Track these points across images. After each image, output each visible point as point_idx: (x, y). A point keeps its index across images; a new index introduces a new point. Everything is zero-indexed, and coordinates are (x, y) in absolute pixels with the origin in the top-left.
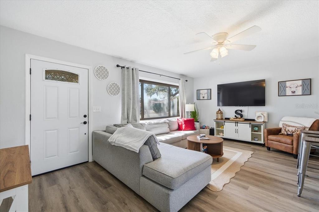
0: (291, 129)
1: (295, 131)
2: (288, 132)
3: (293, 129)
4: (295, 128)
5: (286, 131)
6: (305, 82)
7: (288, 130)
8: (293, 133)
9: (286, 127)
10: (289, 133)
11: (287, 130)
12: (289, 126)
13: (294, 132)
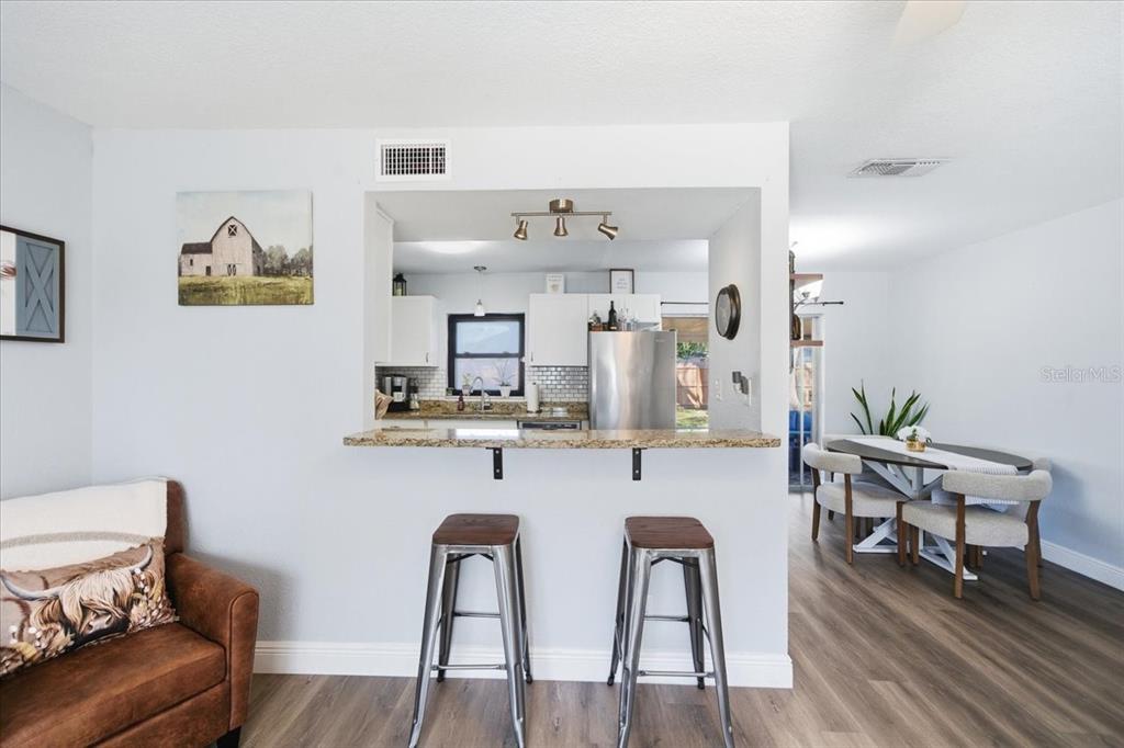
0: (99, 589)
1: (137, 590)
2: (91, 616)
3: (121, 580)
4: (126, 571)
5: (68, 625)
6: (33, 249)
7: (85, 609)
8: (127, 609)
9: (48, 593)
10: (100, 624)
11: (72, 612)
12: (74, 574)
13: (133, 601)
